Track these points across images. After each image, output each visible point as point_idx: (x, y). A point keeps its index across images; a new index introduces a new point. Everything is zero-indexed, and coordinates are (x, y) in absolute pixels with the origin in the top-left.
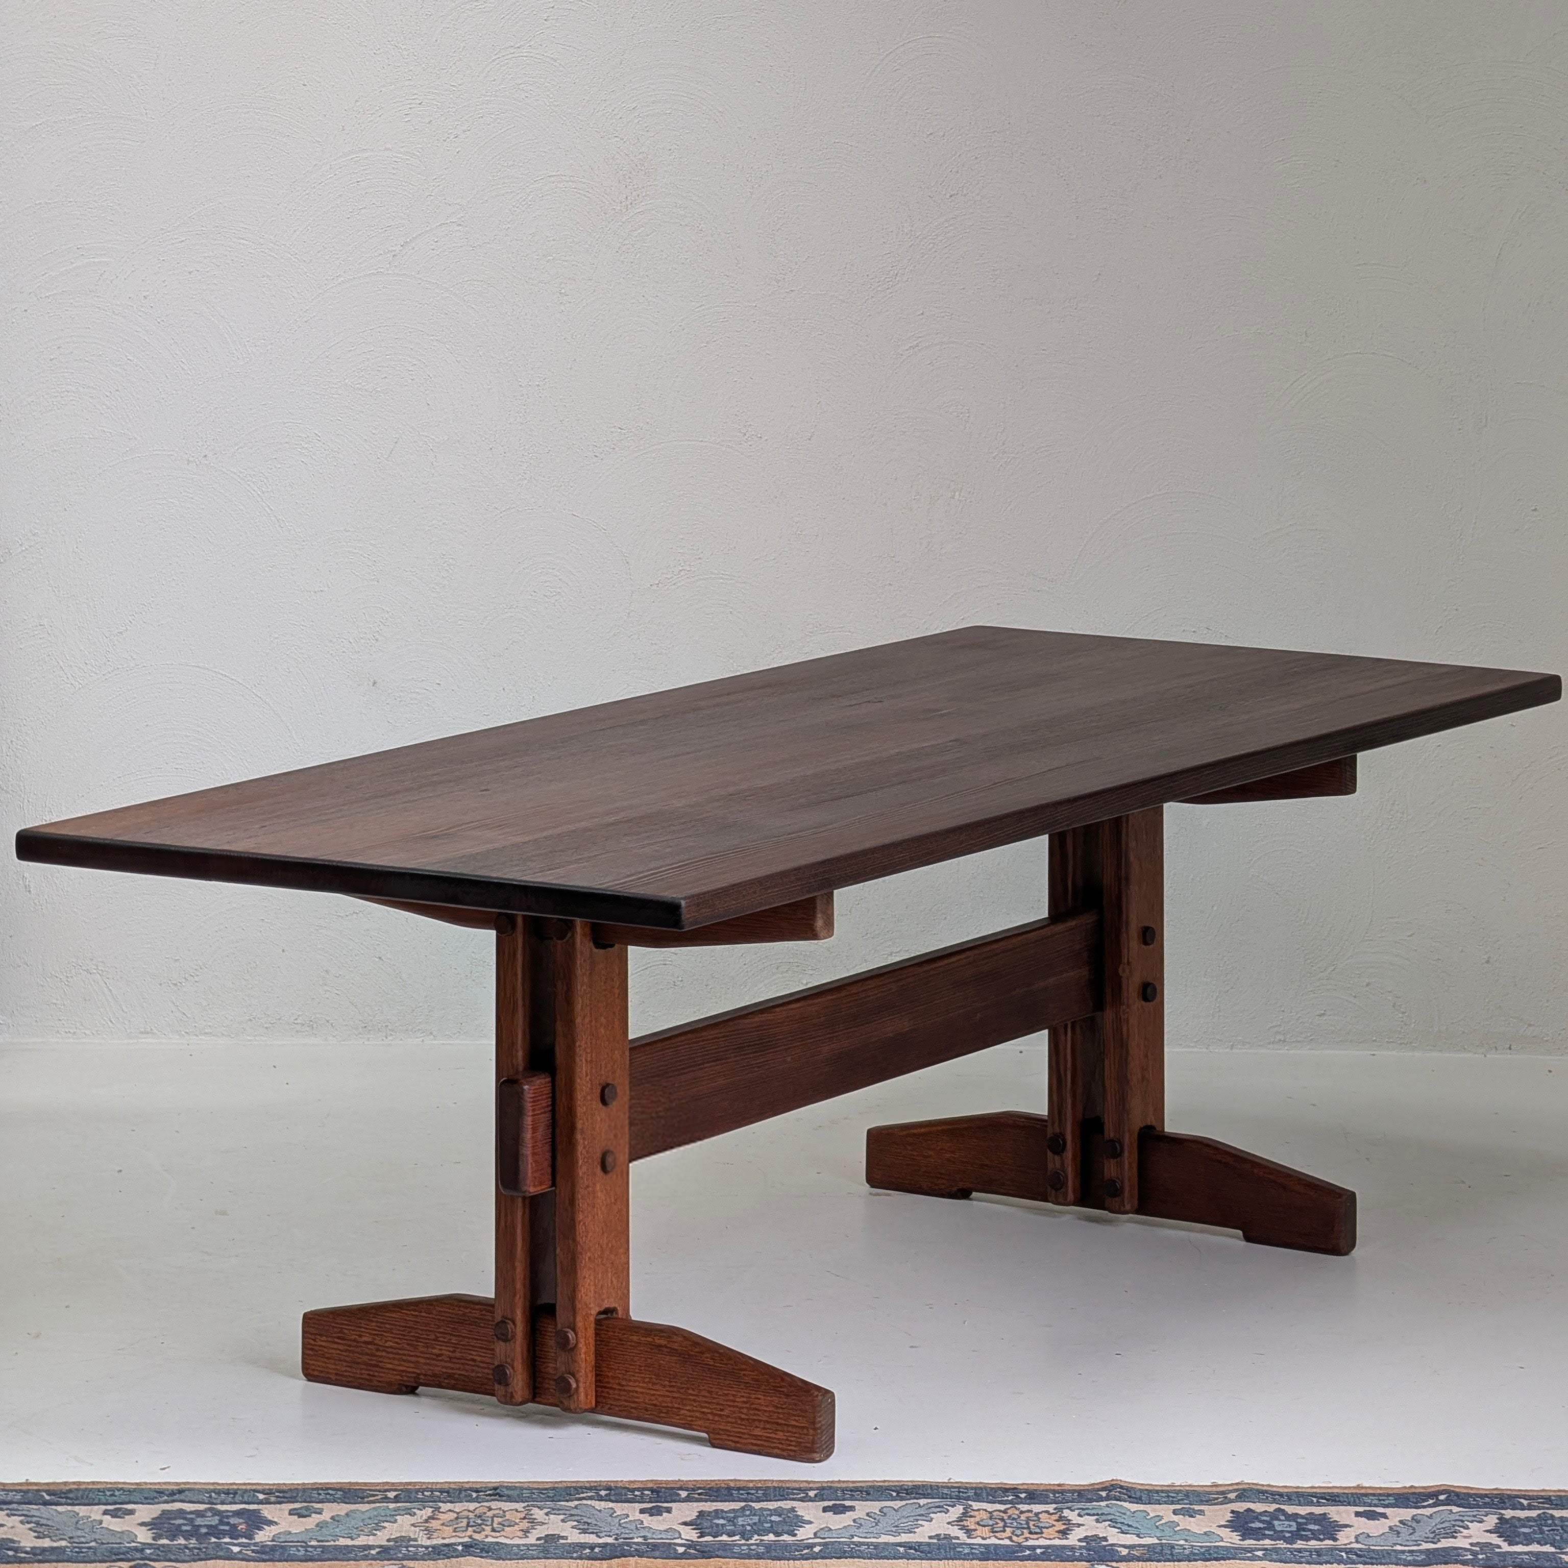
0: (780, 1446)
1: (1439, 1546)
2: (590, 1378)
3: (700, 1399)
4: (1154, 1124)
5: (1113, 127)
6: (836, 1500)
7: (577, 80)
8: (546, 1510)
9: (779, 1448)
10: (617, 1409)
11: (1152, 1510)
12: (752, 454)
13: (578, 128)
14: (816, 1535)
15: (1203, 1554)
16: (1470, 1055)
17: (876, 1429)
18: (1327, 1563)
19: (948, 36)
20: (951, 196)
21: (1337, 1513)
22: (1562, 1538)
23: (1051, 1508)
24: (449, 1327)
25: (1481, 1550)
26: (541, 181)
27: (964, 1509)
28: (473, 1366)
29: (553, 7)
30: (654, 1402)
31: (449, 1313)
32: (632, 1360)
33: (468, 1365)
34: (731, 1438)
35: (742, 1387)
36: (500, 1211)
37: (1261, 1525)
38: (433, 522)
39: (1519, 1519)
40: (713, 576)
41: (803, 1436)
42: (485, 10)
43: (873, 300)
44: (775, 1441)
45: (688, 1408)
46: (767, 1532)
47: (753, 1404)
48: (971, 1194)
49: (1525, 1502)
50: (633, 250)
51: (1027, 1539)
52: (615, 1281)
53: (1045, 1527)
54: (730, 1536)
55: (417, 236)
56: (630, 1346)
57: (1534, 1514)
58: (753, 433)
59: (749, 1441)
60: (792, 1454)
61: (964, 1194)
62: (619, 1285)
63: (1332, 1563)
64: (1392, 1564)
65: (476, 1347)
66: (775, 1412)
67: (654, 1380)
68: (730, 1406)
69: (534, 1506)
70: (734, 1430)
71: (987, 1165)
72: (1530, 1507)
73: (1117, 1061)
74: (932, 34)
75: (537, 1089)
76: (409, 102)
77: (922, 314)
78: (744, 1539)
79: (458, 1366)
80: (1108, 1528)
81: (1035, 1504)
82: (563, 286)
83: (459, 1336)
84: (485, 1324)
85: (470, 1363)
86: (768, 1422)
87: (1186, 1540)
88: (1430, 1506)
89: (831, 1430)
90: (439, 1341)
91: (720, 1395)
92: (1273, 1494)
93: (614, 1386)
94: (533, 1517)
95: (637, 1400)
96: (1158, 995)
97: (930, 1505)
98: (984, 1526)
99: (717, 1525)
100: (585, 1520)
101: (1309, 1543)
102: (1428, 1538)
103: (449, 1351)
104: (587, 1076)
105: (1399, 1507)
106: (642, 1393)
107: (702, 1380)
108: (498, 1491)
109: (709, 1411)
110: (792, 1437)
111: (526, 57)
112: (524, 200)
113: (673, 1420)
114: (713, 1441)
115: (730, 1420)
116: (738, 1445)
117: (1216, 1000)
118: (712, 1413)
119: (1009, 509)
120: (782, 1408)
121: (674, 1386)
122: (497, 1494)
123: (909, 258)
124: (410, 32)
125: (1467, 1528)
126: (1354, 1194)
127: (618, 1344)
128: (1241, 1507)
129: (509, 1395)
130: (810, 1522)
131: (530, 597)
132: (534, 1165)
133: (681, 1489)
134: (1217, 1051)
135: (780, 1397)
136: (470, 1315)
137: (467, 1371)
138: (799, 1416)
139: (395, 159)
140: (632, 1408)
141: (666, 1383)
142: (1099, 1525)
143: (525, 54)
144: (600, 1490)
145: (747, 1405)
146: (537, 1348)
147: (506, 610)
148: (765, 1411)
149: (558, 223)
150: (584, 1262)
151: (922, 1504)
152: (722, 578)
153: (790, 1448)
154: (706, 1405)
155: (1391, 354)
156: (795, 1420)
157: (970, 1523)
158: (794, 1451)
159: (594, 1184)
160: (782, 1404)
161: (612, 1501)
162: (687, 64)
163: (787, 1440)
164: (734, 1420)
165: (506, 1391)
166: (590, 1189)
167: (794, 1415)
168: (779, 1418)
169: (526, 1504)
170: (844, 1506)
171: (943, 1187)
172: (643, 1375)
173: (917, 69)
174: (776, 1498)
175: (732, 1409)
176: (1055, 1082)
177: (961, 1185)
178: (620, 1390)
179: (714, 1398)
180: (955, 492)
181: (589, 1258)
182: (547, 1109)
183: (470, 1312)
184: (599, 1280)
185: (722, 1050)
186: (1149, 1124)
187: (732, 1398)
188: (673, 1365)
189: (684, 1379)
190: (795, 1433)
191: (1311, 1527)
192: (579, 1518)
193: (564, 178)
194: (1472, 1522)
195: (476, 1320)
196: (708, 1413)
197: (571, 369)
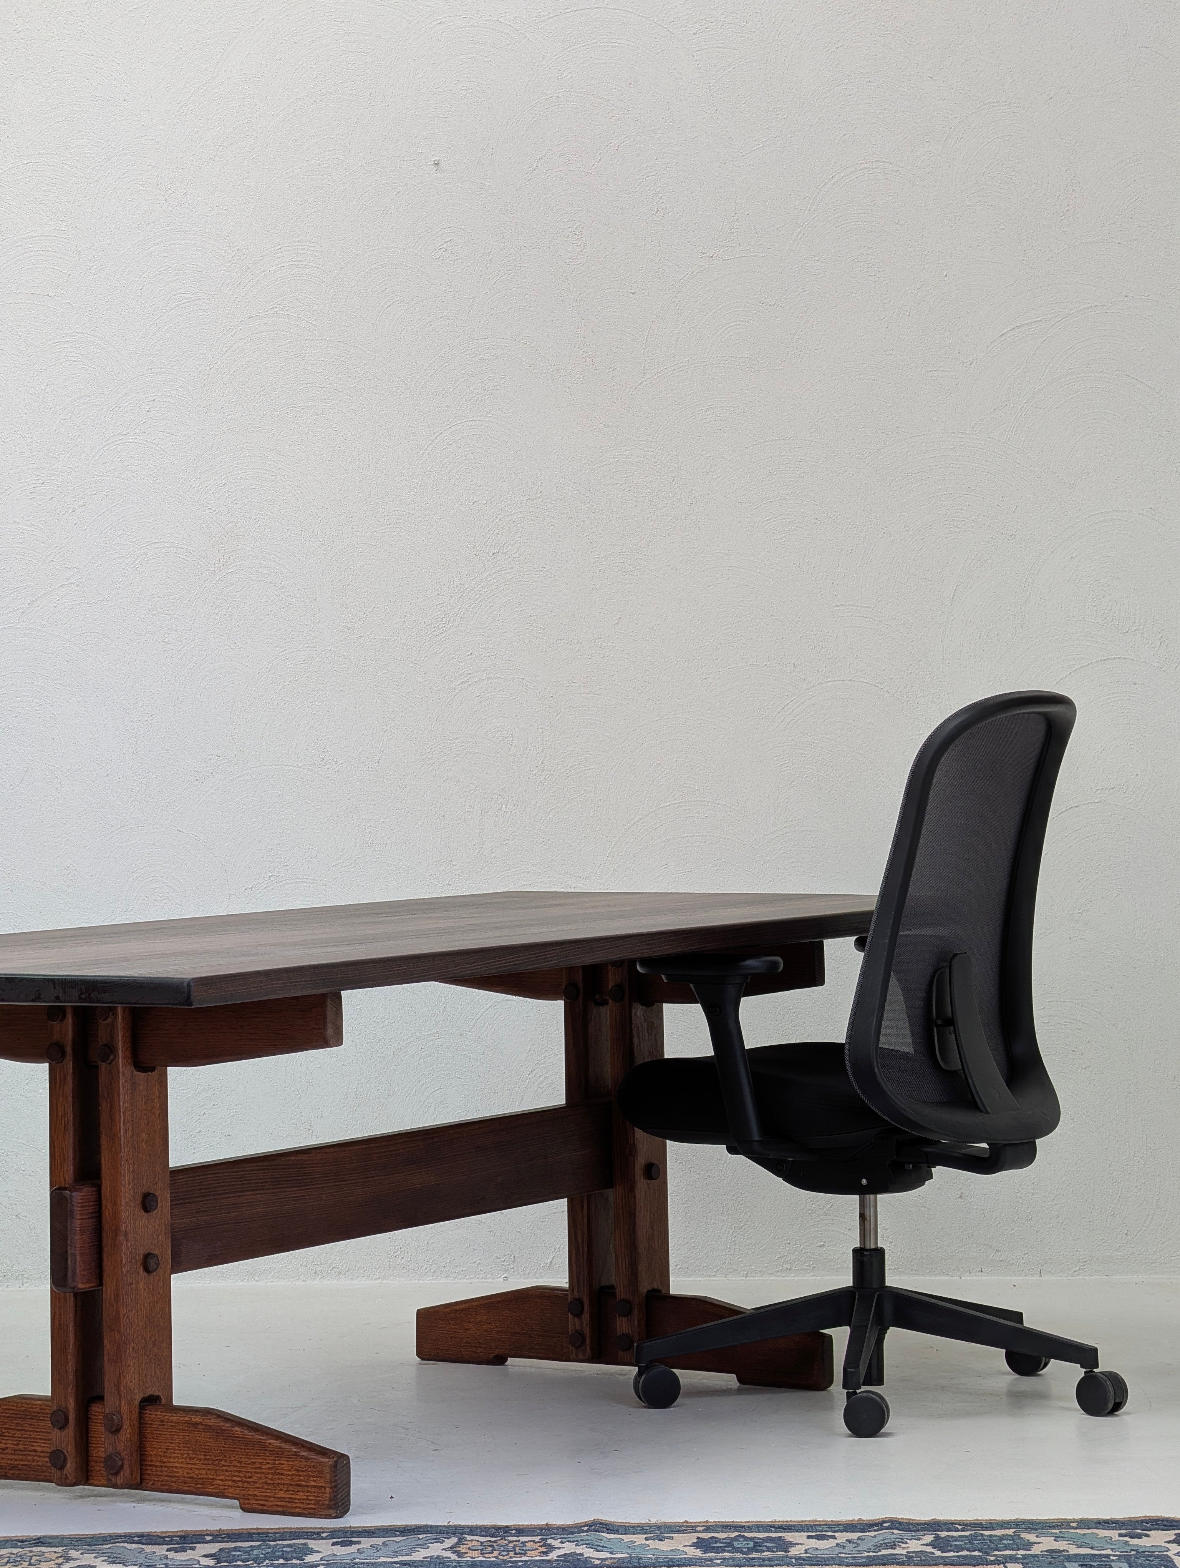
0: (302, 1506)
1: (880, 1553)
2: (135, 1457)
3: (232, 1468)
4: (660, 1288)
5: (628, 494)
6: (344, 1538)
7: (176, 462)
8: (81, 1551)
9: (300, 1508)
10: (159, 1484)
11: (627, 1538)
12: (330, 775)
13: (177, 502)
14: (321, 1559)
15: (667, 1562)
16: (947, 1278)
17: (392, 1497)
18: (777, 1565)
19: (488, 419)
20: (493, 554)
21: (789, 1536)
22: (989, 1546)
23: (537, 1539)
24: (13, 1423)
25: (916, 1555)
26: (147, 547)
27: (458, 1539)
28: (34, 1456)
29: (154, 400)
30: (191, 1475)
31: (13, 1410)
32: (172, 1439)
33: (30, 1455)
34: (258, 1502)
35: (268, 1454)
36: (55, 1313)
37: (722, 1545)
38: (59, 839)
39: (953, 1537)
40: (298, 880)
41: (321, 1495)
42: (97, 403)
43: (430, 642)
44: (296, 1501)
45: (220, 1478)
46: (279, 1558)
47: (277, 1469)
48: (507, 1360)
49: (960, 1527)
50: (226, 604)
51: (511, 1557)
52: (158, 1372)
53: (528, 1550)
54: (243, 1562)
55: (41, 596)
56: (170, 1426)
57: (967, 1533)
58: (330, 758)
59: (275, 1503)
60: (312, 1511)
61: (500, 1360)
62: (163, 1376)
63: (782, 1566)
64: (836, 1565)
65: (37, 1439)
66: (296, 1475)
67: (191, 1455)
68: (257, 1473)
69: (71, 1549)
70: (261, 1494)
71: (518, 1333)
72: (963, 1530)
73: (626, 1231)
74: (475, 418)
75: (85, 1196)
76: (34, 482)
77: (471, 654)
78: (256, 1563)
79: (21, 1457)
80: (586, 1549)
81: (523, 1536)
82: (166, 636)
83: (22, 1430)
84: (44, 1417)
85: (33, 1453)
86: (291, 1485)
87: (654, 1555)
88: (875, 1531)
89: (347, 1489)
90: (5, 1436)
91: (249, 1464)
92: (735, 1527)
93: (156, 1464)
94: (69, 1555)
95: (176, 1474)
96: (661, 1173)
97: (428, 1538)
98: (475, 1550)
99: (234, 1555)
100: (115, 1555)
101: (763, 1554)
102: (870, 1549)
103: (13, 1444)
104: (129, 1184)
105: (847, 1532)
106: (181, 1468)
107: (233, 1451)
108: (41, 1540)
109: (240, 1479)
110: (311, 1496)
111: (131, 442)
112: (132, 564)
113: (207, 1490)
114: (243, 1506)
115: (257, 1485)
116: (265, 1508)
117: (732, 1234)
118: (241, 1481)
119: (548, 818)
120: (303, 1471)
121: (208, 1459)
122: (40, 1542)
123: (459, 607)
124: (34, 423)
125: (906, 1543)
126: (831, 1336)
127: (160, 1425)
128: (706, 1536)
129: (64, 1477)
130: (319, 1552)
131: (142, 901)
132: (82, 1264)
133: (207, 1535)
134: (733, 1279)
135: (301, 1461)
136: (31, 1410)
137: (29, 1461)
138: (317, 1477)
139: (21, 531)
140: (173, 1482)
141: (202, 1457)
142: (577, 1547)
143: (131, 440)
144: (134, 1537)
145: (273, 1471)
146: (90, 1435)
147: (122, 913)
148: (289, 1475)
149: (162, 582)
150: (128, 1351)
151: (421, 1538)
152: (306, 882)
153: (310, 1506)
154: (236, 1474)
155: (866, 681)
156: (314, 1481)
157: (462, 1549)
158: (314, 1509)
159: (138, 1282)
160: (302, 1468)
161: (143, 1544)
162: (268, 447)
163: (307, 1499)
164: (261, 1486)
165: (62, 1474)
166: (134, 1286)
167: (313, 1476)
168: (300, 1480)
169: (65, 1548)
170: (351, 1541)
171: (481, 1354)
172: (182, 1452)
173: (462, 447)
174: (291, 1538)
175: (259, 1475)
176: (574, 1252)
177: (496, 1352)
178: (161, 1467)
179: (243, 1467)
180: (502, 805)
181: (133, 1348)
182: (94, 1215)
183: (32, 1408)
184: (142, 1370)
185: (260, 1181)
186: (656, 1288)
187: (259, 1465)
188: (208, 1440)
189: (217, 1452)
190: (314, 1492)
191: (768, 1544)
192: (110, 1554)
193: (166, 544)
194: (911, 1540)
195: (37, 1414)
196: (239, 1481)
197: (175, 705)
